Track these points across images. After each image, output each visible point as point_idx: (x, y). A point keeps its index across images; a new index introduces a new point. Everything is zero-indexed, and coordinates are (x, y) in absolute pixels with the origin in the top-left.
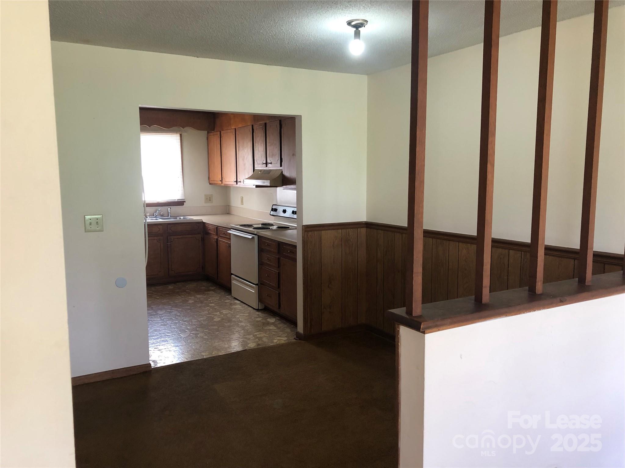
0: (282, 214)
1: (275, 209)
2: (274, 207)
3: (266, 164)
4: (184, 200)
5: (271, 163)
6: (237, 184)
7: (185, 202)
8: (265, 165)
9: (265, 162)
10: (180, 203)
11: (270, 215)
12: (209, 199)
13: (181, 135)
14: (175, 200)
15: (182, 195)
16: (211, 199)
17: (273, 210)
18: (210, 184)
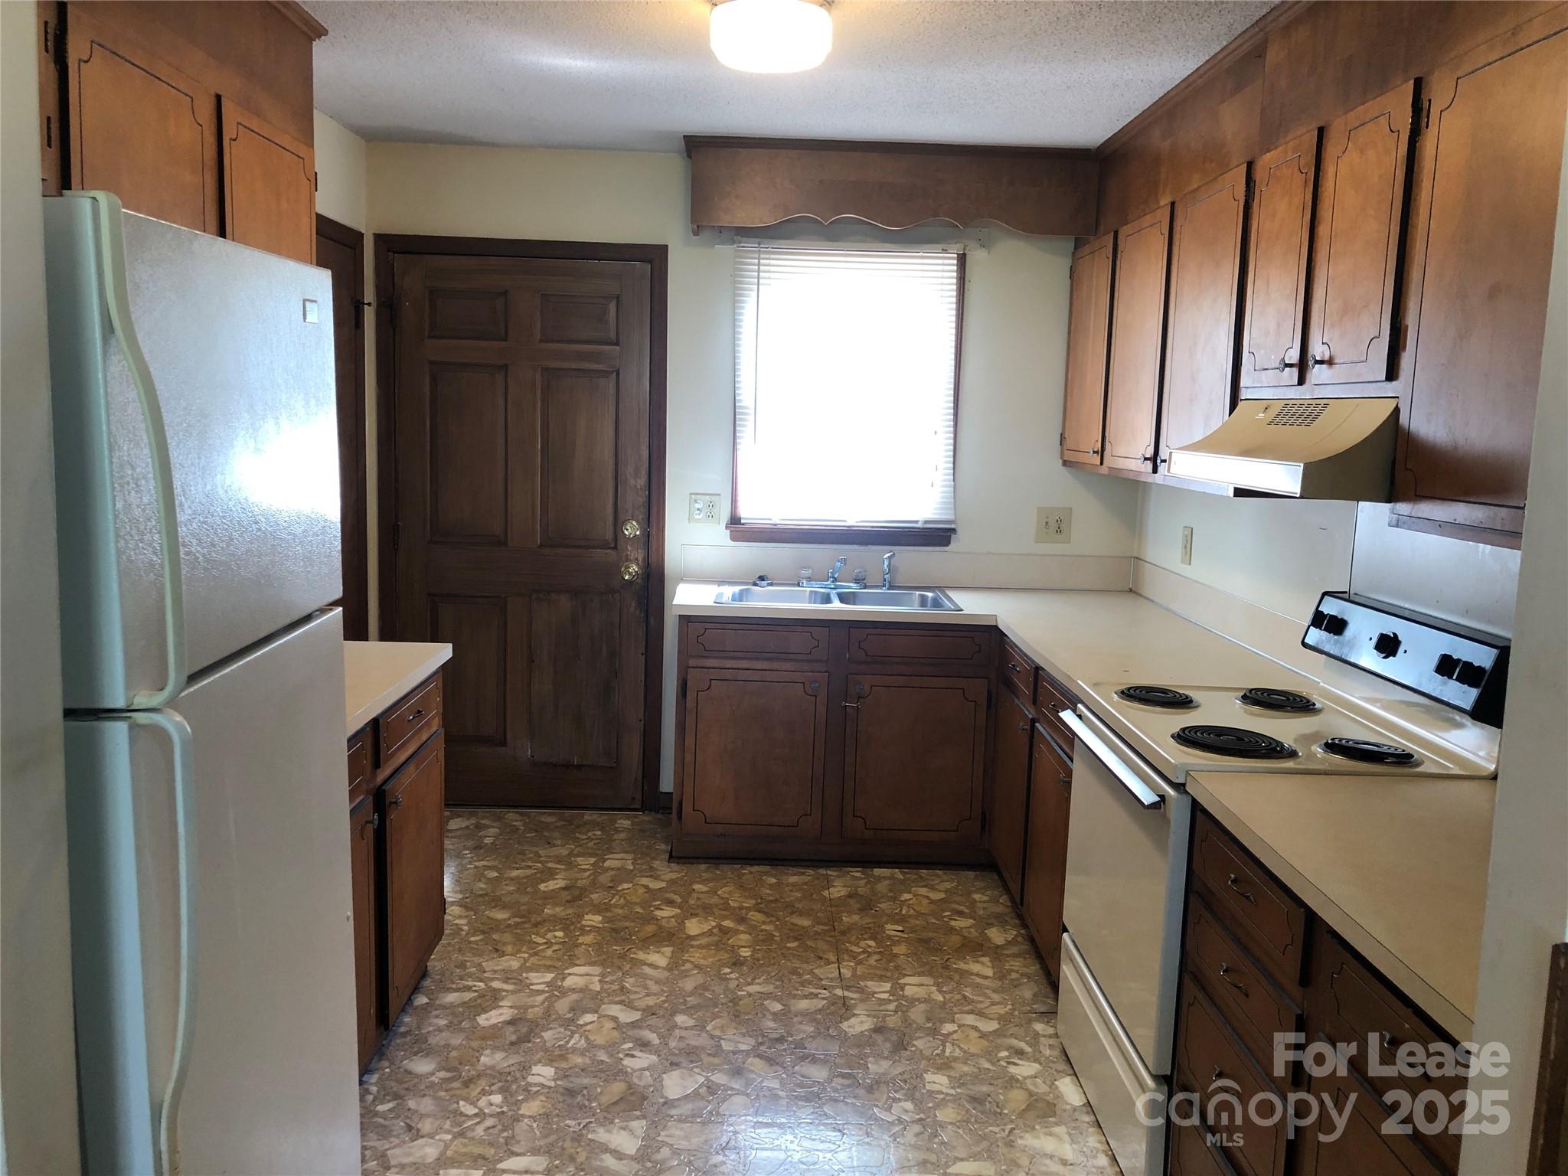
0: (1369, 658)
1: (1333, 617)
2: (1330, 607)
3: (1302, 367)
4: (953, 526)
5: (1330, 362)
6: (1155, 471)
7: (953, 530)
8: (1295, 371)
9: (1294, 356)
10: (936, 536)
11: (1304, 644)
12: (1056, 525)
13: (962, 260)
14: (917, 522)
15: (944, 503)
16: (1063, 526)
17: (1319, 620)
18: (1065, 463)
